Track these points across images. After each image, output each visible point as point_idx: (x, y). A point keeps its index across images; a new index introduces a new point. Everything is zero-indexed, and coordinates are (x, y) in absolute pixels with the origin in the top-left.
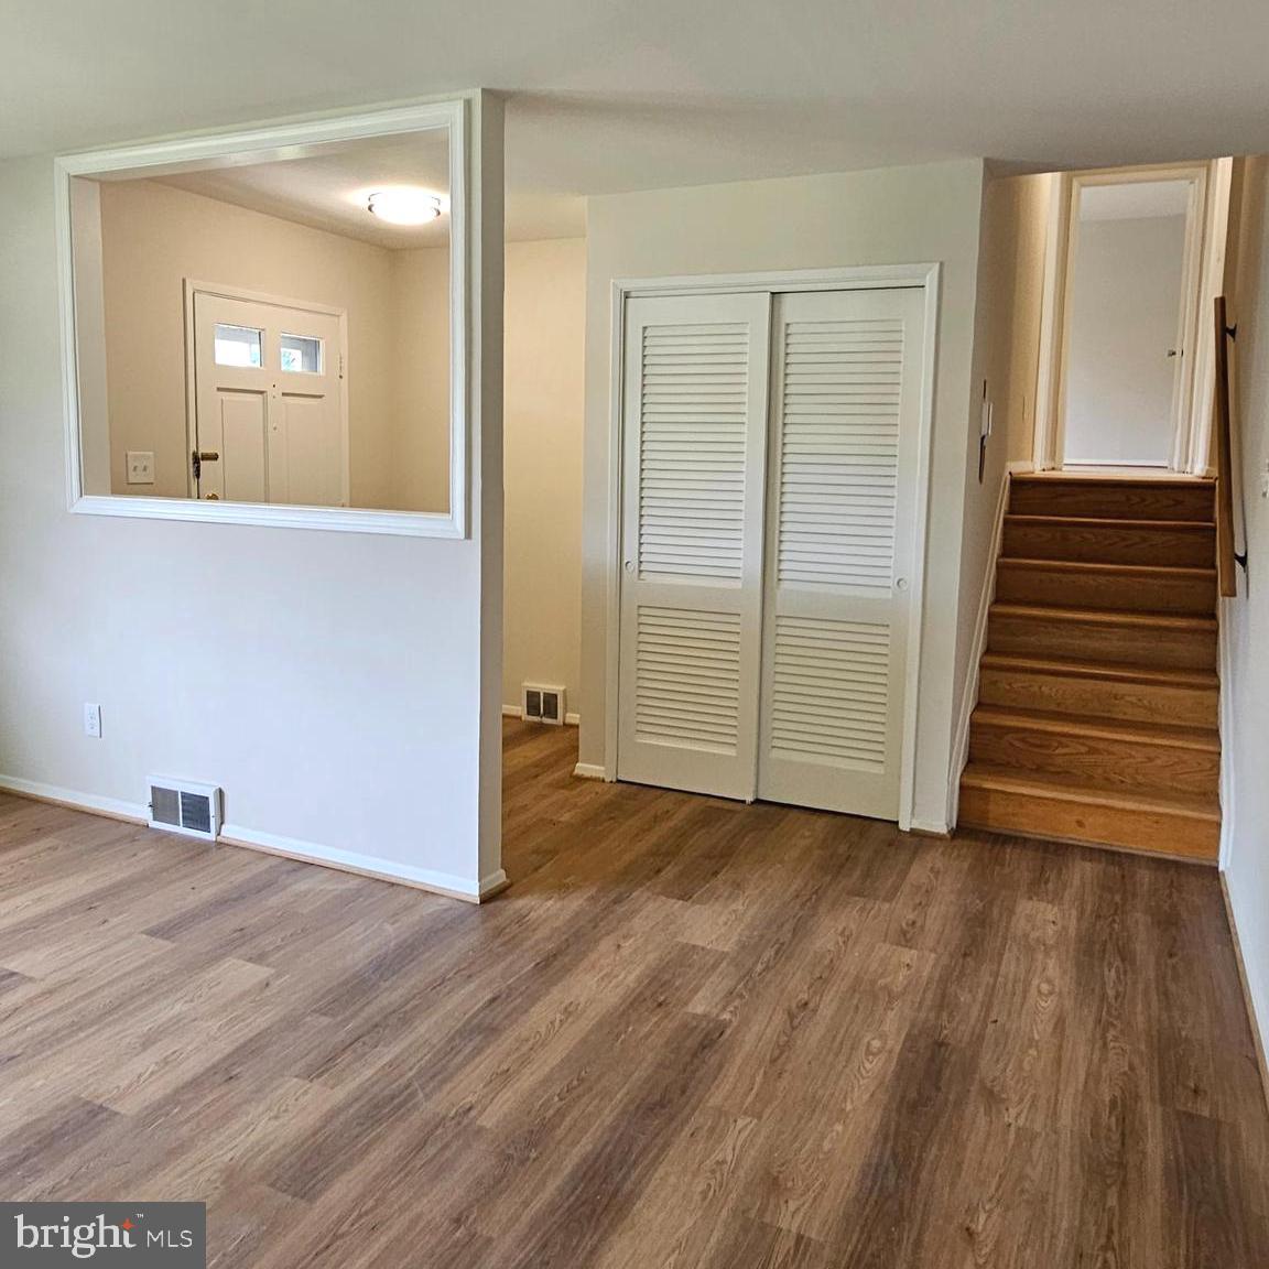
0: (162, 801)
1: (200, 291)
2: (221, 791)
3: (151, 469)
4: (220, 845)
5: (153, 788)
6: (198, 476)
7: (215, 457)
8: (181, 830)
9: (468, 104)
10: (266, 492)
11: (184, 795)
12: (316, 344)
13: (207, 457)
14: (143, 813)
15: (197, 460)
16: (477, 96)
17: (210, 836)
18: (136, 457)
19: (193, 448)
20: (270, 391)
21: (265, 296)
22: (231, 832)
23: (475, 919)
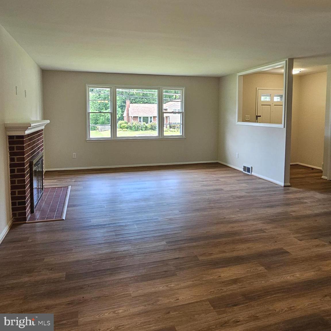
0: (245, 168)
1: (259, 89)
2: (252, 167)
3: (249, 118)
4: (251, 175)
5: (244, 166)
6: (257, 119)
7: (260, 116)
8: (246, 173)
9: (286, 61)
10: (270, 121)
11: (247, 167)
12: (282, 95)
13: (259, 116)
14: (242, 170)
15: (257, 117)
16: (287, 59)
17: (250, 174)
18: (247, 116)
19: (256, 115)
20: (272, 105)
21: (271, 89)
22: (253, 173)
23: (283, 188)
